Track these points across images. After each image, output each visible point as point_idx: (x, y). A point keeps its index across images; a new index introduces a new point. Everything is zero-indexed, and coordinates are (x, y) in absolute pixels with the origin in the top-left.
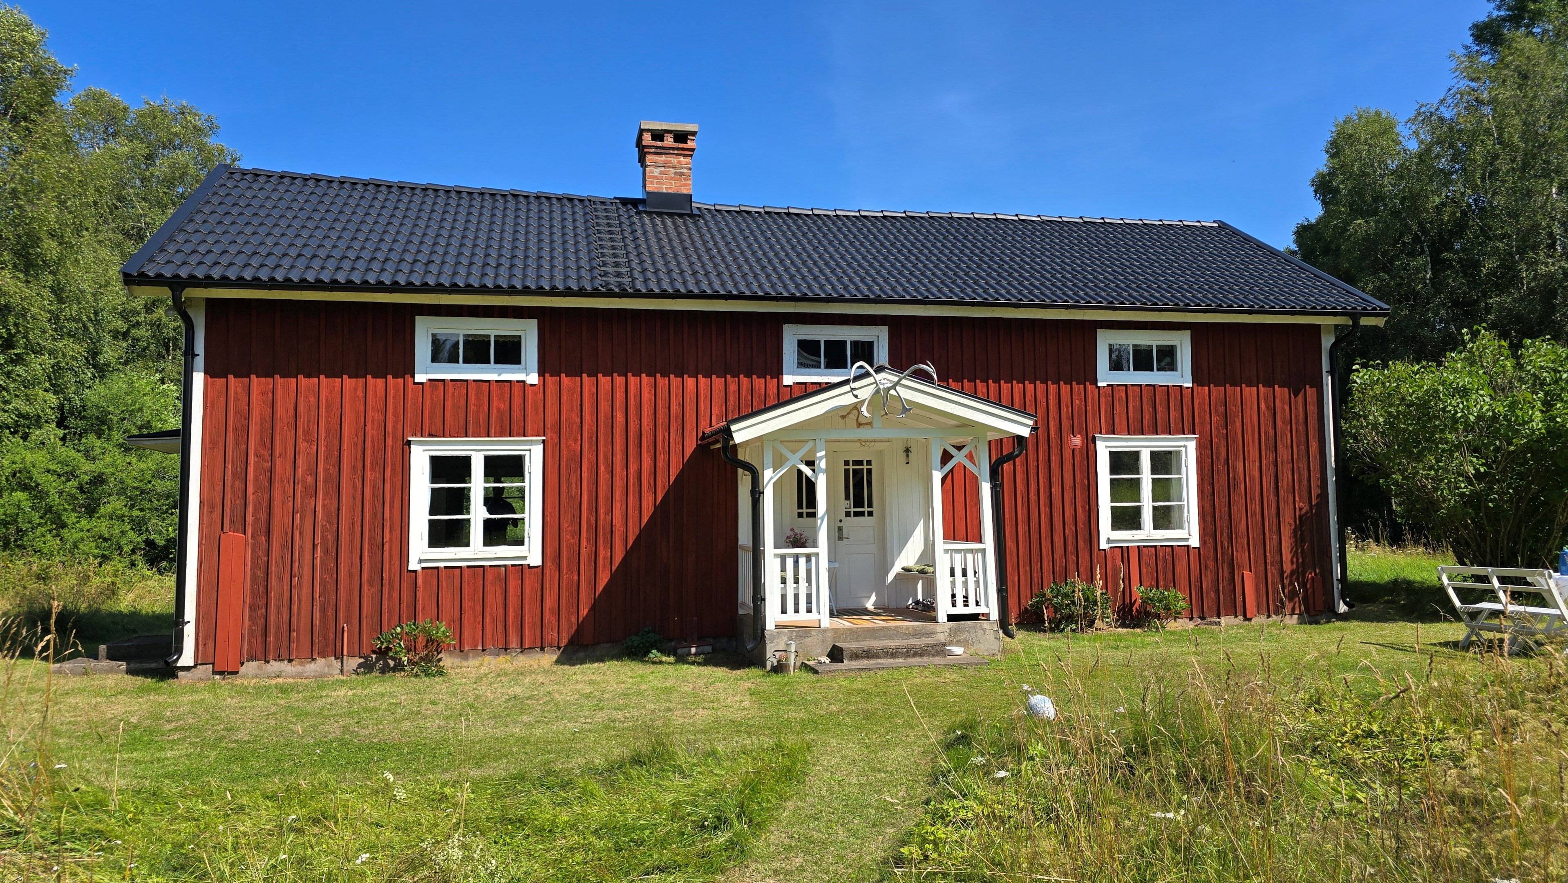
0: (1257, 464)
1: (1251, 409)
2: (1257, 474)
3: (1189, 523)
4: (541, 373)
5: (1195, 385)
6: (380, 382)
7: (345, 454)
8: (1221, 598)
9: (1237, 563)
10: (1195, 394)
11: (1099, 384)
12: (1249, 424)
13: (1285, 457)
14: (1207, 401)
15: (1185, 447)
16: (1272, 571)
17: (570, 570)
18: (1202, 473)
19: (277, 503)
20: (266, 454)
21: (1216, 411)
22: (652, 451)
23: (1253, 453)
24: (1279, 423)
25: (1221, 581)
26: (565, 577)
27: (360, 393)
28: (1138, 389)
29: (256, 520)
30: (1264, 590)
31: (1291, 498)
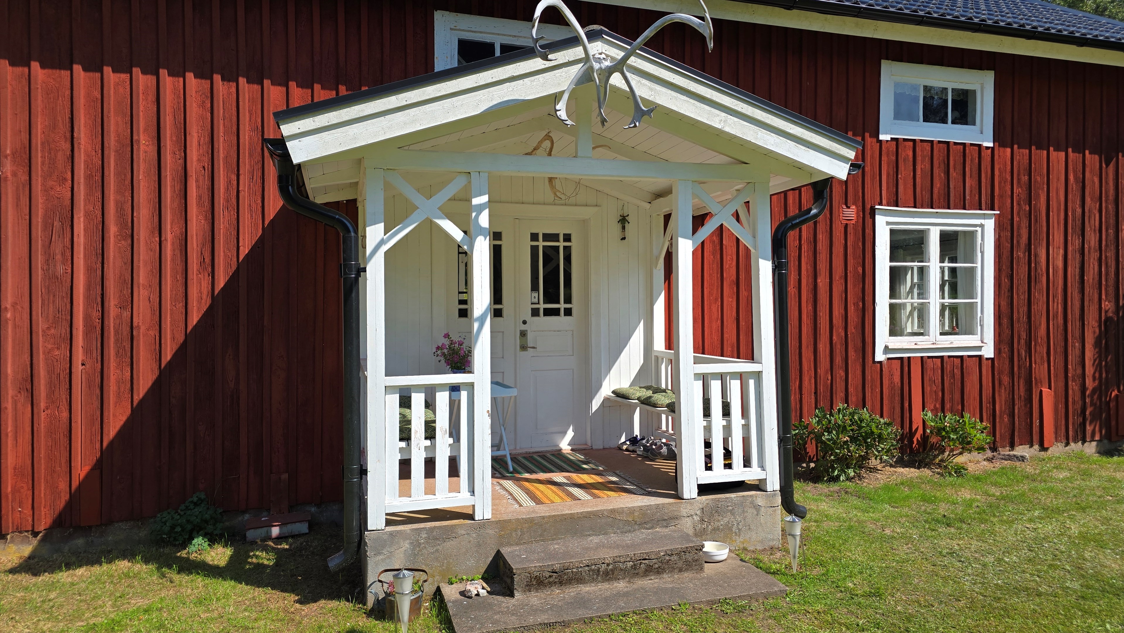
0: (1062, 251)
1: (1058, 180)
2: (1060, 264)
3: (982, 326)
5: (997, 144)
8: (1017, 422)
9: (1035, 378)
10: (996, 157)
11: (882, 137)
12: (1055, 200)
13: (1092, 243)
14: (1009, 168)
15: (982, 226)
16: (1074, 387)
18: (999, 262)
21: (1019, 180)
22: (207, 204)
23: (1057, 237)
24: (1088, 200)
25: (1016, 402)
26: (43, 417)
28: (928, 146)
30: (1063, 410)
31: (1096, 296)
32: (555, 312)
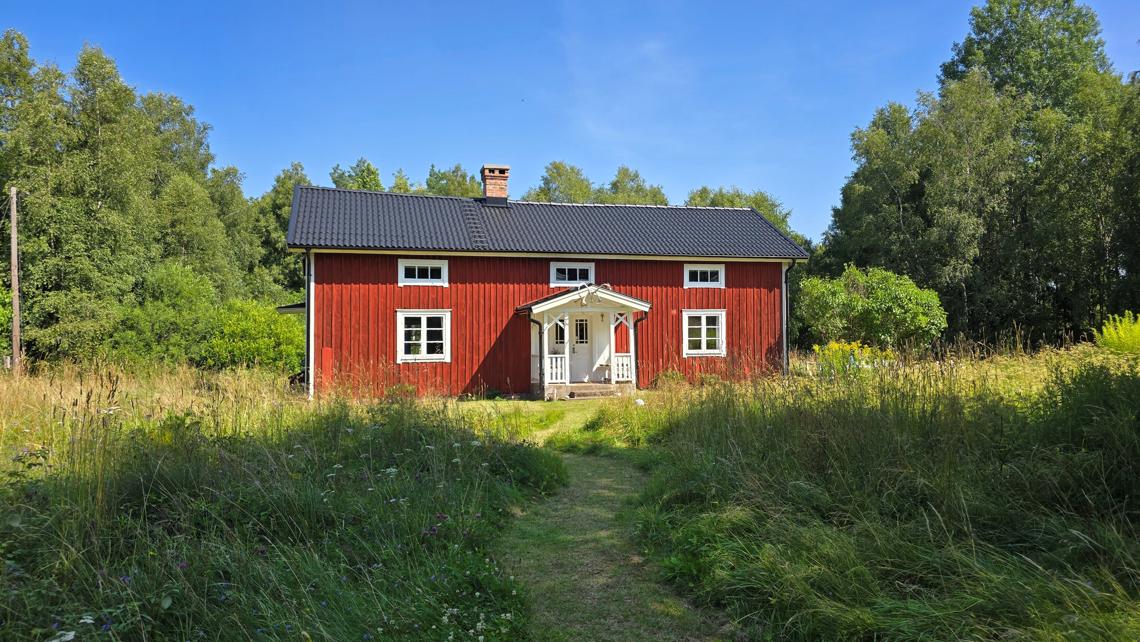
0: (752, 322)
1: (751, 298)
2: (752, 326)
3: (722, 347)
4: (450, 282)
5: (726, 287)
6: (384, 286)
7: (371, 316)
10: (726, 291)
11: (685, 287)
12: (749, 305)
13: (765, 319)
14: (731, 295)
15: (721, 314)
17: (462, 365)
18: (728, 326)
19: (344, 336)
20: (339, 315)
21: (735, 299)
22: (495, 315)
23: (751, 317)
24: (763, 304)
26: (460, 367)
27: (376, 291)
28: (701, 289)
29: (336, 343)
31: (767, 337)
32: (583, 342)
